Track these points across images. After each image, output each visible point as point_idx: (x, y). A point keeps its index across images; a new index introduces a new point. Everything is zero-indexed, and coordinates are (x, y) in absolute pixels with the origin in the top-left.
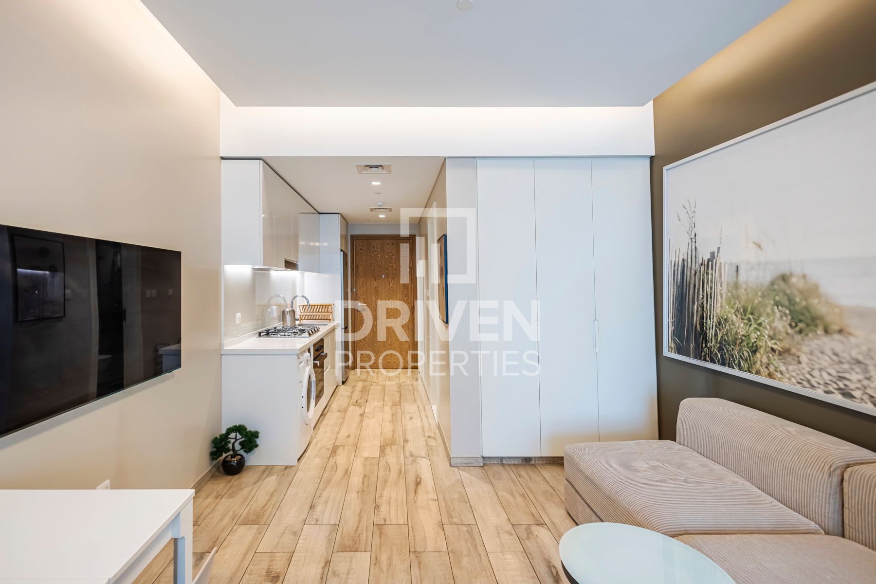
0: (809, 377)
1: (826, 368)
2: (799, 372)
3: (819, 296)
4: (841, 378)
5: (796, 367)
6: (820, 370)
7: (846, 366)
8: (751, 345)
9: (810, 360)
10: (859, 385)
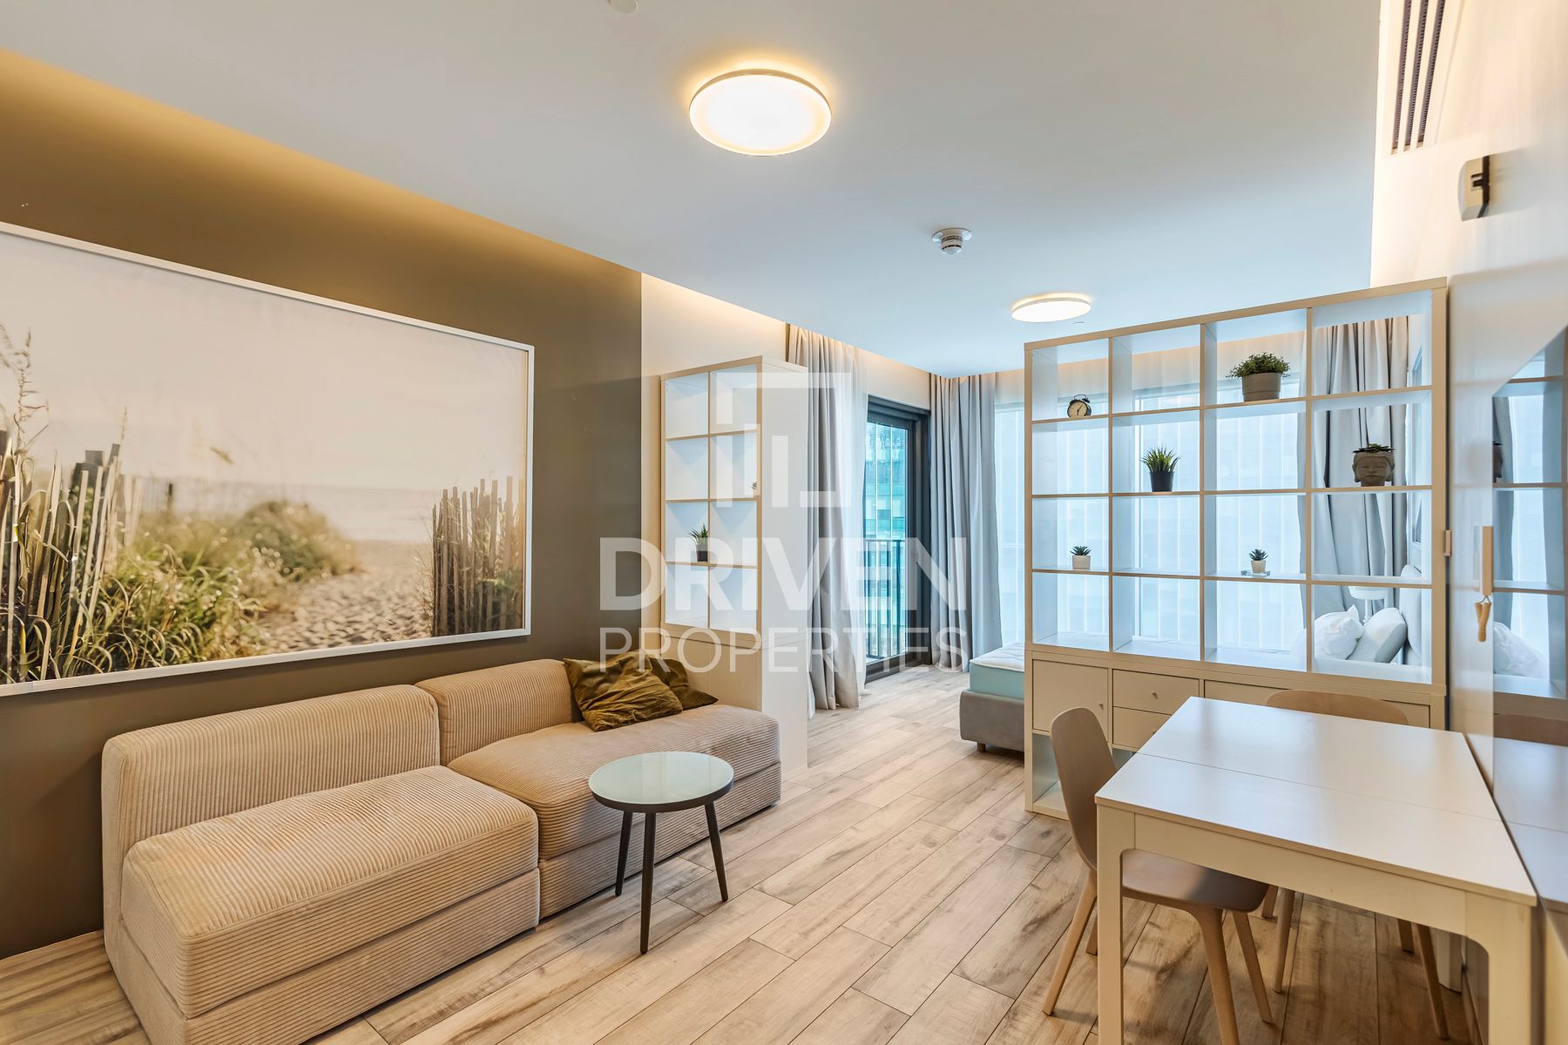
0: (307, 634)
1: (332, 616)
2: (292, 633)
3: (325, 531)
4: (350, 623)
5: (288, 627)
6: (325, 621)
7: (357, 608)
8: (200, 614)
9: (310, 612)
10: (370, 625)
